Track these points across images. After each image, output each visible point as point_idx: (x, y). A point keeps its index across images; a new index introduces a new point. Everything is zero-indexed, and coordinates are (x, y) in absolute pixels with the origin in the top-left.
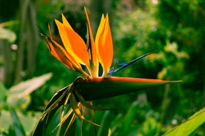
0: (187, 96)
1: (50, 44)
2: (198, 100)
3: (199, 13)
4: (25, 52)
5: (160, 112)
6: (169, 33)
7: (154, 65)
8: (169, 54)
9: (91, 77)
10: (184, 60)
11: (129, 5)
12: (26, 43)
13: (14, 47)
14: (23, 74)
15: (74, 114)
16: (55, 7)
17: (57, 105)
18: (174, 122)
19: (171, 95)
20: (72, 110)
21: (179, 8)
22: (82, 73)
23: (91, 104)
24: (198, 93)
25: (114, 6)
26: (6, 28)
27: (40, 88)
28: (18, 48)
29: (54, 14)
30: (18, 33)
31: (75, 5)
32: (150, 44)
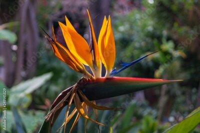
0: (184, 93)
1: (55, 46)
2: (194, 98)
3: (195, 12)
4: (25, 53)
5: (158, 109)
6: (165, 33)
7: (151, 64)
8: (166, 53)
9: (94, 78)
10: (180, 58)
11: (126, 6)
12: (26, 44)
13: (15, 48)
14: (23, 73)
15: (78, 113)
16: (54, 8)
17: (62, 105)
18: (172, 119)
19: (168, 92)
20: (76, 110)
21: (174, 8)
22: (85, 74)
23: (95, 103)
24: (194, 90)
25: (111, 7)
26: (6, 29)
27: (40, 88)
28: (18, 48)
29: (53, 15)
30: (18, 34)
31: (73, 6)
32: (147, 43)
